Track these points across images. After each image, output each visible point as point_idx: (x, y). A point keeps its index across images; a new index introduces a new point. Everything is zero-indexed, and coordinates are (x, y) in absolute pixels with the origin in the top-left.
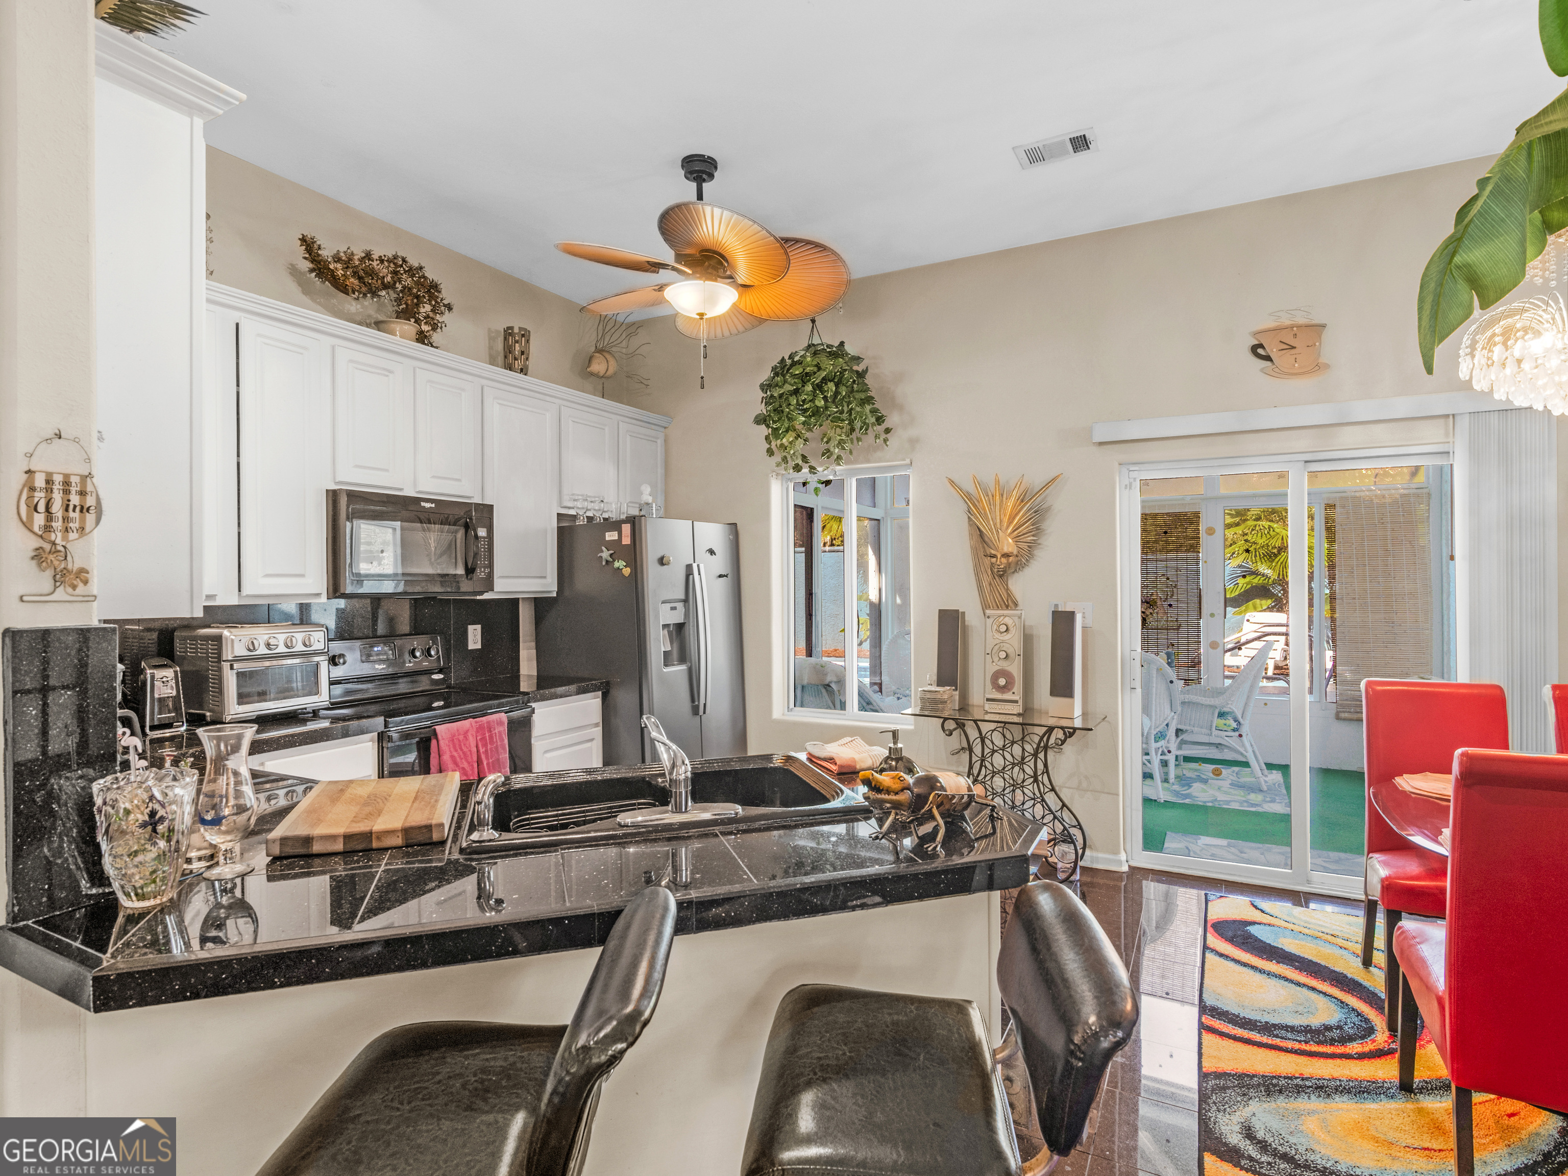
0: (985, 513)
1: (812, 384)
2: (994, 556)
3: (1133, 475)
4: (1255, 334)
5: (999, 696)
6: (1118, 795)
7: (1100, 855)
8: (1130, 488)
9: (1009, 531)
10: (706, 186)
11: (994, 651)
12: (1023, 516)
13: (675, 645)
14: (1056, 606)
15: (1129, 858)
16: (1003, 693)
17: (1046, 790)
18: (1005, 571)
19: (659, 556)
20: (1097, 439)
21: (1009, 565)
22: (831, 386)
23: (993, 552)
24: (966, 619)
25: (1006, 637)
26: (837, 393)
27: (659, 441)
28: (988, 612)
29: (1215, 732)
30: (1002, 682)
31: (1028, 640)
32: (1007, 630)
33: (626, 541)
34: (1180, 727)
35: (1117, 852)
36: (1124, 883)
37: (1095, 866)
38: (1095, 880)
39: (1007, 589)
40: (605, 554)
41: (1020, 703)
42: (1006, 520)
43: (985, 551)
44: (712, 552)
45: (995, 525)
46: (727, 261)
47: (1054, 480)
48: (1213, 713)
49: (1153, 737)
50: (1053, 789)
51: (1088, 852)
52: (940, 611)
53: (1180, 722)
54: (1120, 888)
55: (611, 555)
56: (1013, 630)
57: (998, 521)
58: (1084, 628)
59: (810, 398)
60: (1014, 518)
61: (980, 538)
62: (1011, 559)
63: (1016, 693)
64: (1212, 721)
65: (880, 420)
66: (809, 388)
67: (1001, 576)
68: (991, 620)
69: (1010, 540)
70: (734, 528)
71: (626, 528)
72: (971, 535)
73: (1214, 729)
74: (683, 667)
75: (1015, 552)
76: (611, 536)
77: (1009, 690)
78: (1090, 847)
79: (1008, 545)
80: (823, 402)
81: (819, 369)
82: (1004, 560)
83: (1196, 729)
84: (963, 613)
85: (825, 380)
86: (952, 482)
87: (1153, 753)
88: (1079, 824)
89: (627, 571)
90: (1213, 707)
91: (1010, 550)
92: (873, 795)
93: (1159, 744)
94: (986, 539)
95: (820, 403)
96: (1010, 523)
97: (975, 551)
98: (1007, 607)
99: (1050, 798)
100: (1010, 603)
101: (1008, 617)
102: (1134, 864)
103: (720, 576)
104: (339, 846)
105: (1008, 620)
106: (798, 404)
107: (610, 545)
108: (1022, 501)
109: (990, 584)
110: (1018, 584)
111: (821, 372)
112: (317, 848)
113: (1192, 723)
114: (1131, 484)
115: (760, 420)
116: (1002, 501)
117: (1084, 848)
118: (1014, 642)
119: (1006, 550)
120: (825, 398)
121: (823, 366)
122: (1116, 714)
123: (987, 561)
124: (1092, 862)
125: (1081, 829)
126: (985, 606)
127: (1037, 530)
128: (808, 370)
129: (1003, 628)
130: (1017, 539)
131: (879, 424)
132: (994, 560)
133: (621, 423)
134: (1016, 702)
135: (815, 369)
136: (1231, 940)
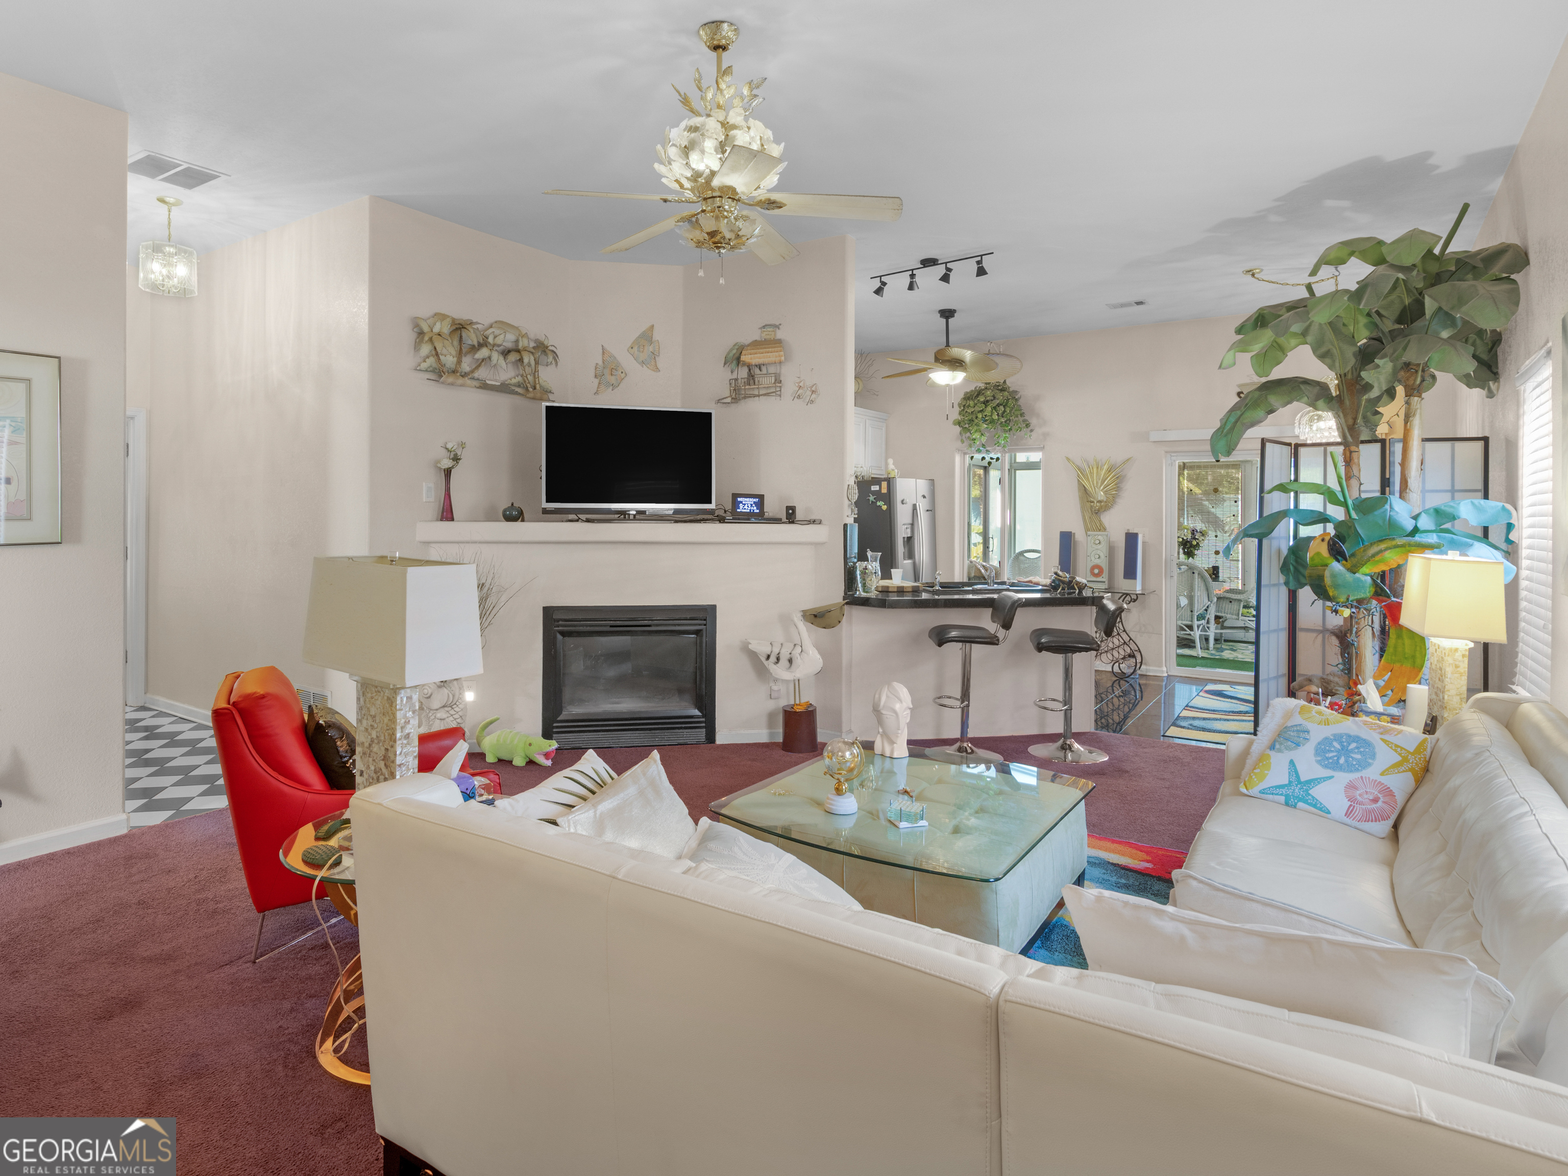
0: (1088, 478)
1: (991, 407)
2: (1093, 502)
3: (1174, 458)
4: (1239, 386)
5: (1094, 579)
6: (1162, 634)
7: (1151, 668)
8: (1172, 465)
9: (1102, 488)
10: (950, 320)
11: (1092, 554)
12: (1110, 480)
13: (906, 549)
14: (1128, 530)
15: (1168, 671)
16: (1097, 577)
17: (1121, 631)
18: (1099, 510)
19: (902, 499)
20: (1152, 439)
21: (1101, 507)
22: (1002, 408)
23: (1092, 499)
24: (1076, 537)
25: (1099, 547)
26: (1005, 411)
27: (883, 429)
28: (1089, 533)
29: (1241, 618)
30: (1096, 571)
31: (1111, 550)
32: (1100, 543)
33: (884, 491)
34: (1218, 614)
35: (1161, 666)
36: (1164, 683)
37: (1148, 674)
38: (1148, 682)
39: (1100, 520)
40: (872, 498)
41: (1107, 583)
42: (1100, 482)
43: (1087, 499)
44: (924, 497)
45: (1093, 484)
46: (964, 362)
47: (1128, 460)
48: (1240, 605)
49: (1196, 617)
50: (1125, 631)
51: (1143, 667)
52: (1061, 532)
53: (1217, 611)
54: (1162, 686)
55: (875, 499)
56: (1103, 543)
57: (1095, 482)
58: (1144, 543)
59: (990, 414)
60: (1104, 481)
61: (1085, 493)
62: (1102, 504)
63: (1104, 578)
64: (1239, 610)
65: (1028, 425)
66: (989, 409)
67: (1096, 513)
68: (1091, 537)
69: (1102, 493)
70: (932, 481)
71: (884, 484)
72: (1079, 490)
73: (1240, 616)
74: (910, 561)
75: (1105, 500)
76: (875, 488)
77: (1100, 576)
78: (1146, 664)
79: (1101, 495)
80: (997, 417)
81: (994, 398)
82: (1098, 504)
83: (1229, 616)
84: (1074, 534)
85: (998, 405)
86: (1068, 459)
87: (1195, 628)
88: (1139, 649)
89: (884, 507)
90: (1240, 601)
91: (1102, 498)
92: (1056, 576)
93: (1200, 622)
94: (1088, 492)
95: (995, 417)
96: (1103, 483)
97: (1081, 499)
98: (1100, 530)
99: (1124, 635)
100: (1102, 528)
101: (1101, 536)
102: (1170, 673)
103: (927, 511)
104: (896, 590)
105: (1100, 537)
106: (982, 417)
107: (874, 493)
108: (1109, 471)
109: (1090, 518)
110: (1107, 519)
111: (996, 400)
112: (890, 590)
113: (1226, 611)
114: (1172, 463)
115: (959, 423)
116: (1097, 472)
117: (1141, 663)
118: (1103, 551)
119: (1099, 499)
120: (998, 415)
121: (997, 396)
122: (1161, 590)
123: (1088, 504)
124: (1146, 672)
125: (1140, 652)
126: (1087, 530)
127: (1118, 488)
128: (988, 398)
129: (1098, 542)
130: (1105, 493)
131: (1027, 428)
132: (1092, 504)
133: (867, 421)
134: (1104, 582)
135: (992, 398)
136: (1212, 694)
